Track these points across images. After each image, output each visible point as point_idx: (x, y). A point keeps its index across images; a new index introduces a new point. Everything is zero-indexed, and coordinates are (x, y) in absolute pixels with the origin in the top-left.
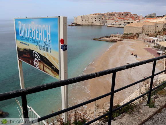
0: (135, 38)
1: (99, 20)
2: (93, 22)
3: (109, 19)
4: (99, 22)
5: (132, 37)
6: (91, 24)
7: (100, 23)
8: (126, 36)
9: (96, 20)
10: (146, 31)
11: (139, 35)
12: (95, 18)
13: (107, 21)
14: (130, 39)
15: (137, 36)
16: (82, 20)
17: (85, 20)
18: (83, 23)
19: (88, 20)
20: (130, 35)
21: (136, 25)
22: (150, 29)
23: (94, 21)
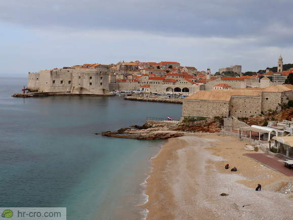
0: (213, 128)
1: (101, 81)
2: (84, 86)
3: (124, 81)
4: (102, 87)
5: (205, 128)
6: (78, 93)
7: (104, 90)
8: (191, 124)
9: (91, 81)
10: (238, 111)
11: (222, 122)
12: (91, 78)
13: (121, 84)
14: (201, 133)
15: (218, 123)
16: (54, 82)
17: (62, 82)
18: (56, 90)
19: (70, 82)
20: (199, 122)
21: (214, 96)
22: (248, 106)
23: (86, 85)
